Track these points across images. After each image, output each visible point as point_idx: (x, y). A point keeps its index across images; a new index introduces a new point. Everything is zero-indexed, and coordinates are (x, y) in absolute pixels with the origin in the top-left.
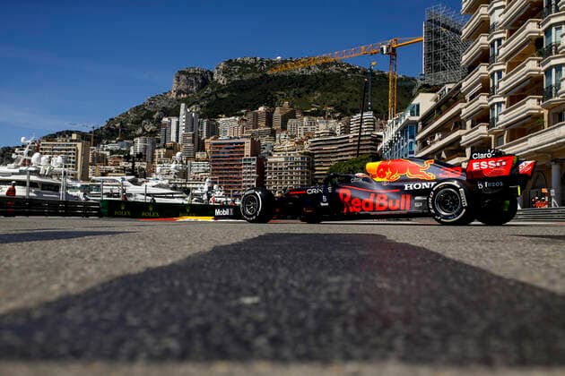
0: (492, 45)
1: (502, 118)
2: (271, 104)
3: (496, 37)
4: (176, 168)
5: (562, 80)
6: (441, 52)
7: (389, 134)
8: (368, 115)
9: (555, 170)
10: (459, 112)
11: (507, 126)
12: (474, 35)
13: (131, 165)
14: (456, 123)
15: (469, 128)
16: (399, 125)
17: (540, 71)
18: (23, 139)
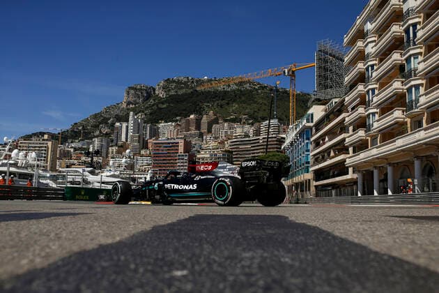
0: (367, 69)
1: (376, 125)
2: (199, 112)
3: (369, 63)
4: (126, 162)
5: (420, 96)
6: (329, 74)
7: (290, 136)
8: (274, 122)
9: (417, 164)
10: (344, 120)
11: (380, 131)
12: (353, 62)
13: (90, 159)
14: (341, 129)
15: (351, 132)
16: (298, 130)
17: (403, 89)
18: (5, 138)
